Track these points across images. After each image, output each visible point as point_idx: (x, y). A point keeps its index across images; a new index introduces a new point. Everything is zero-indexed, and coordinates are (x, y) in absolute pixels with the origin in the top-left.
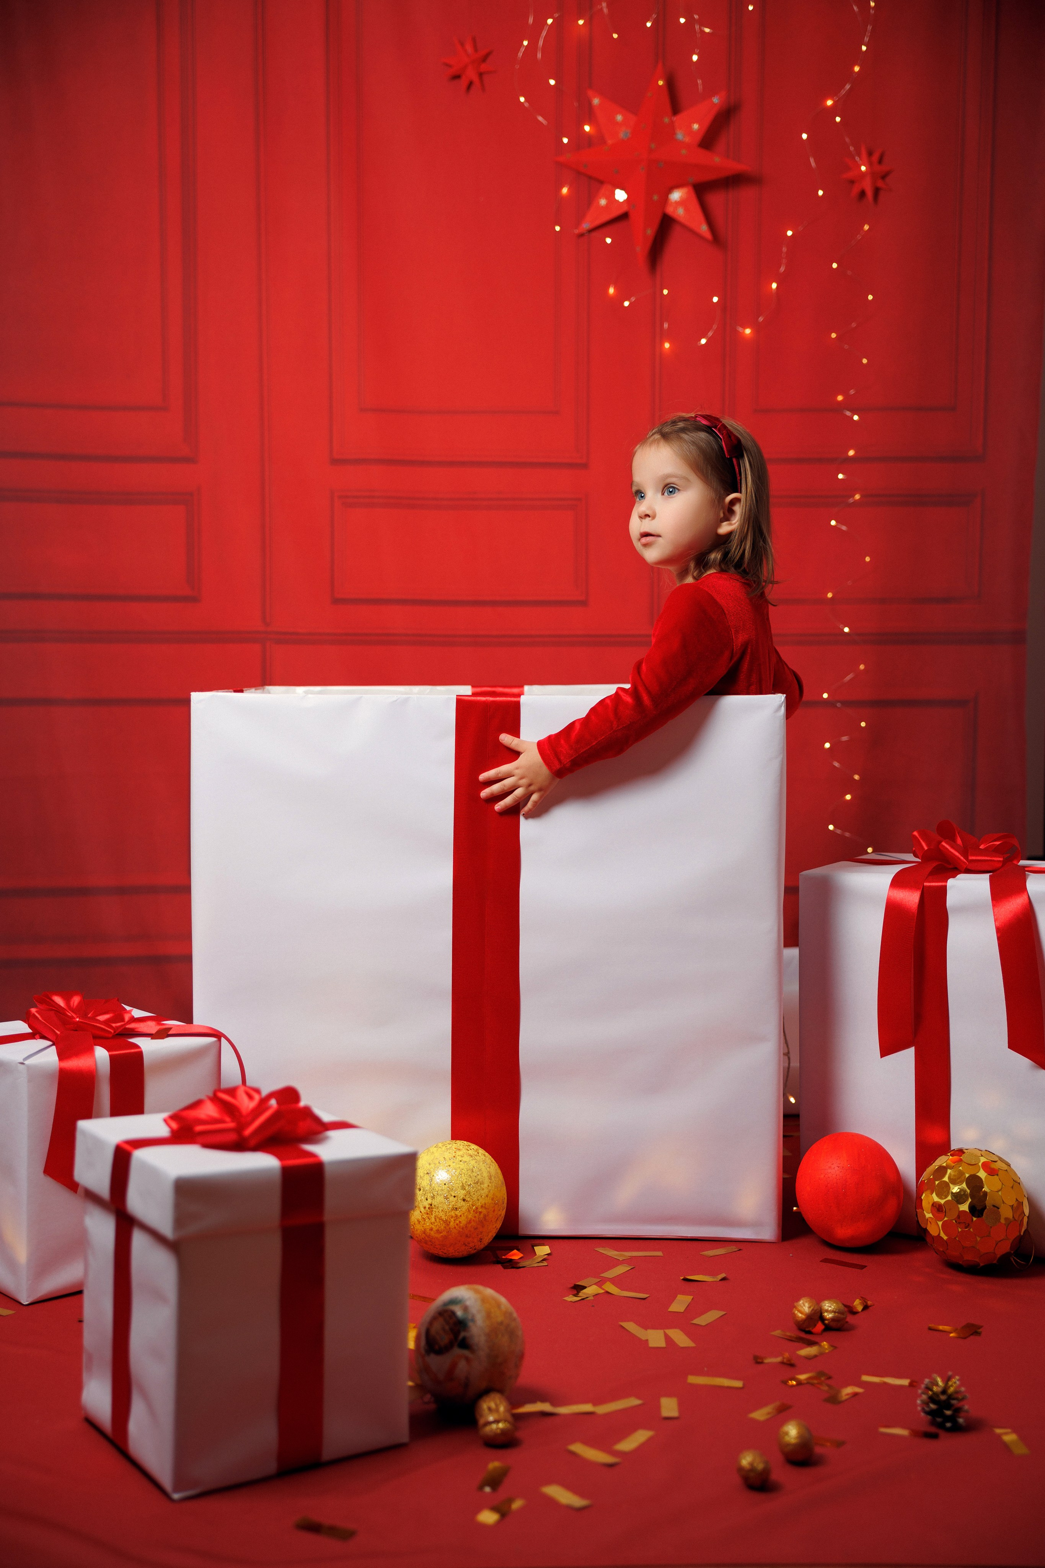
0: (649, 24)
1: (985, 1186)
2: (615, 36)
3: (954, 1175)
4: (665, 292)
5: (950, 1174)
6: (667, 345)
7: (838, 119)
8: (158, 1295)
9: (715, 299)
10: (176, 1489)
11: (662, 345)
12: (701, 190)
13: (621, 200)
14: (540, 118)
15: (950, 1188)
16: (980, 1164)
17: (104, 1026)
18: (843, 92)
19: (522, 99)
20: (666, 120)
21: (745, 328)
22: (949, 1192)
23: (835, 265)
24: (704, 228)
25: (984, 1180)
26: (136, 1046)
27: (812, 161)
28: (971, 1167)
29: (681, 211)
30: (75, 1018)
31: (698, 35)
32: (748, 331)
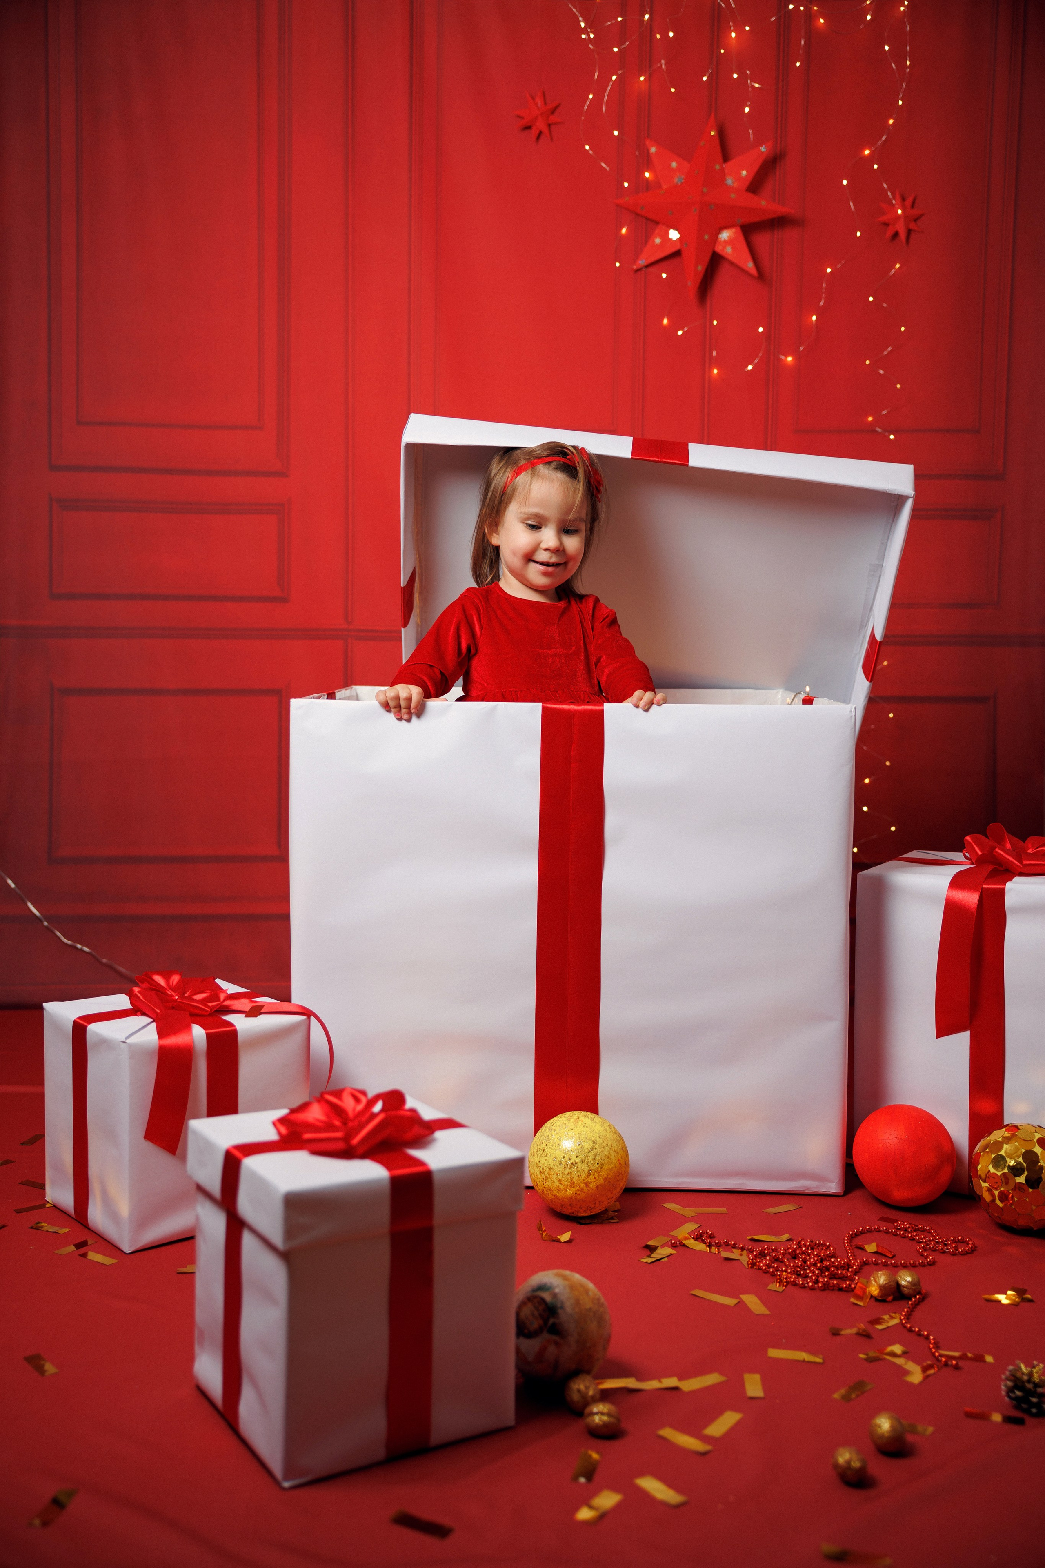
0: (705, 79)
1: (1041, 1161)
2: (673, 90)
3: (1011, 1150)
4: (715, 323)
5: (1007, 1149)
6: (715, 371)
7: (876, 166)
8: (267, 1296)
9: (761, 330)
10: (286, 1477)
11: (711, 370)
12: (748, 231)
13: (674, 239)
14: (603, 165)
15: (1006, 1162)
16: (1035, 1140)
17: (201, 1005)
18: (880, 143)
19: (587, 147)
20: (717, 167)
21: (786, 356)
22: (1005, 1166)
23: (871, 299)
24: (750, 265)
25: (1039, 1155)
26: (230, 1024)
27: (850, 204)
28: (1027, 1143)
29: (729, 250)
30: (174, 996)
31: (750, 89)
32: (789, 359)
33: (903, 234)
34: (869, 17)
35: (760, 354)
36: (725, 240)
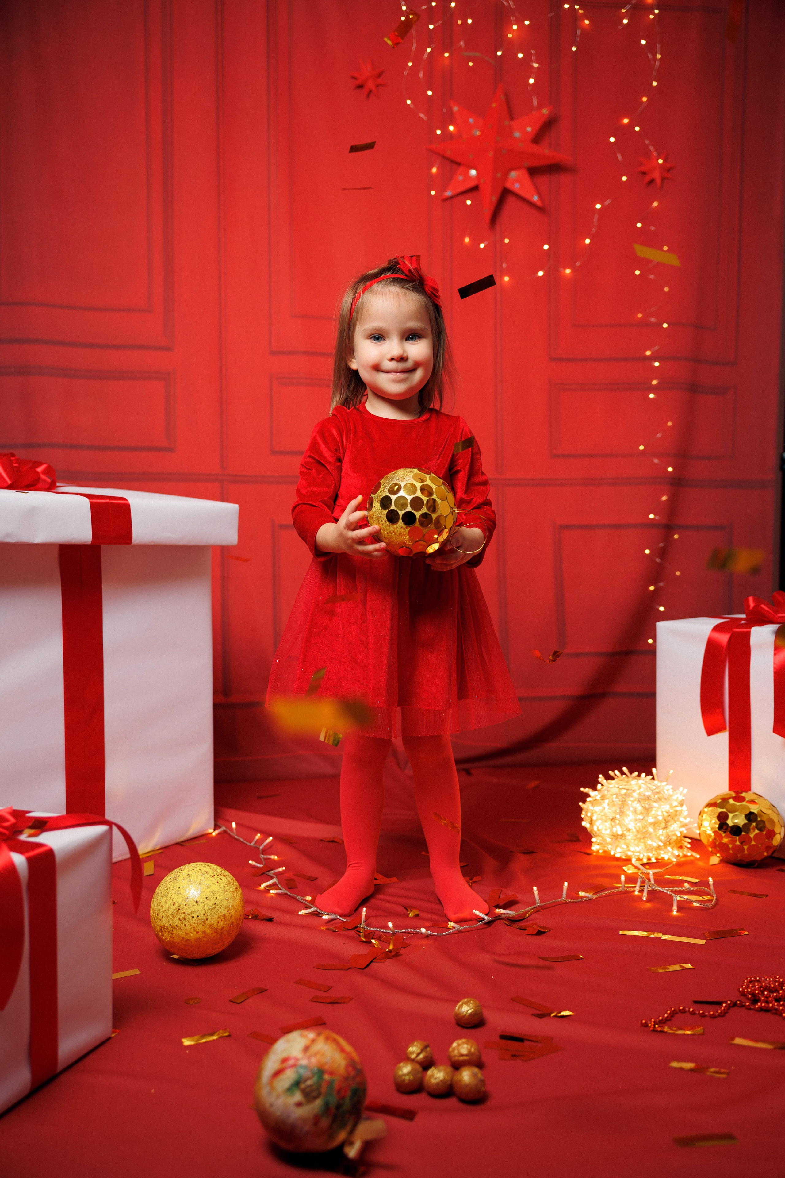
0: (499, 53)
2: (471, 64)
4: (507, 241)
7: (638, 129)
9: (546, 247)
12: (533, 172)
13: (474, 176)
14: (421, 116)
19: (409, 102)
20: (506, 123)
21: (566, 269)
23: (640, 225)
27: (619, 156)
29: (518, 185)
31: (532, 67)
32: (568, 271)
33: (658, 180)
34: (626, 21)
35: (548, 265)
36: (513, 179)
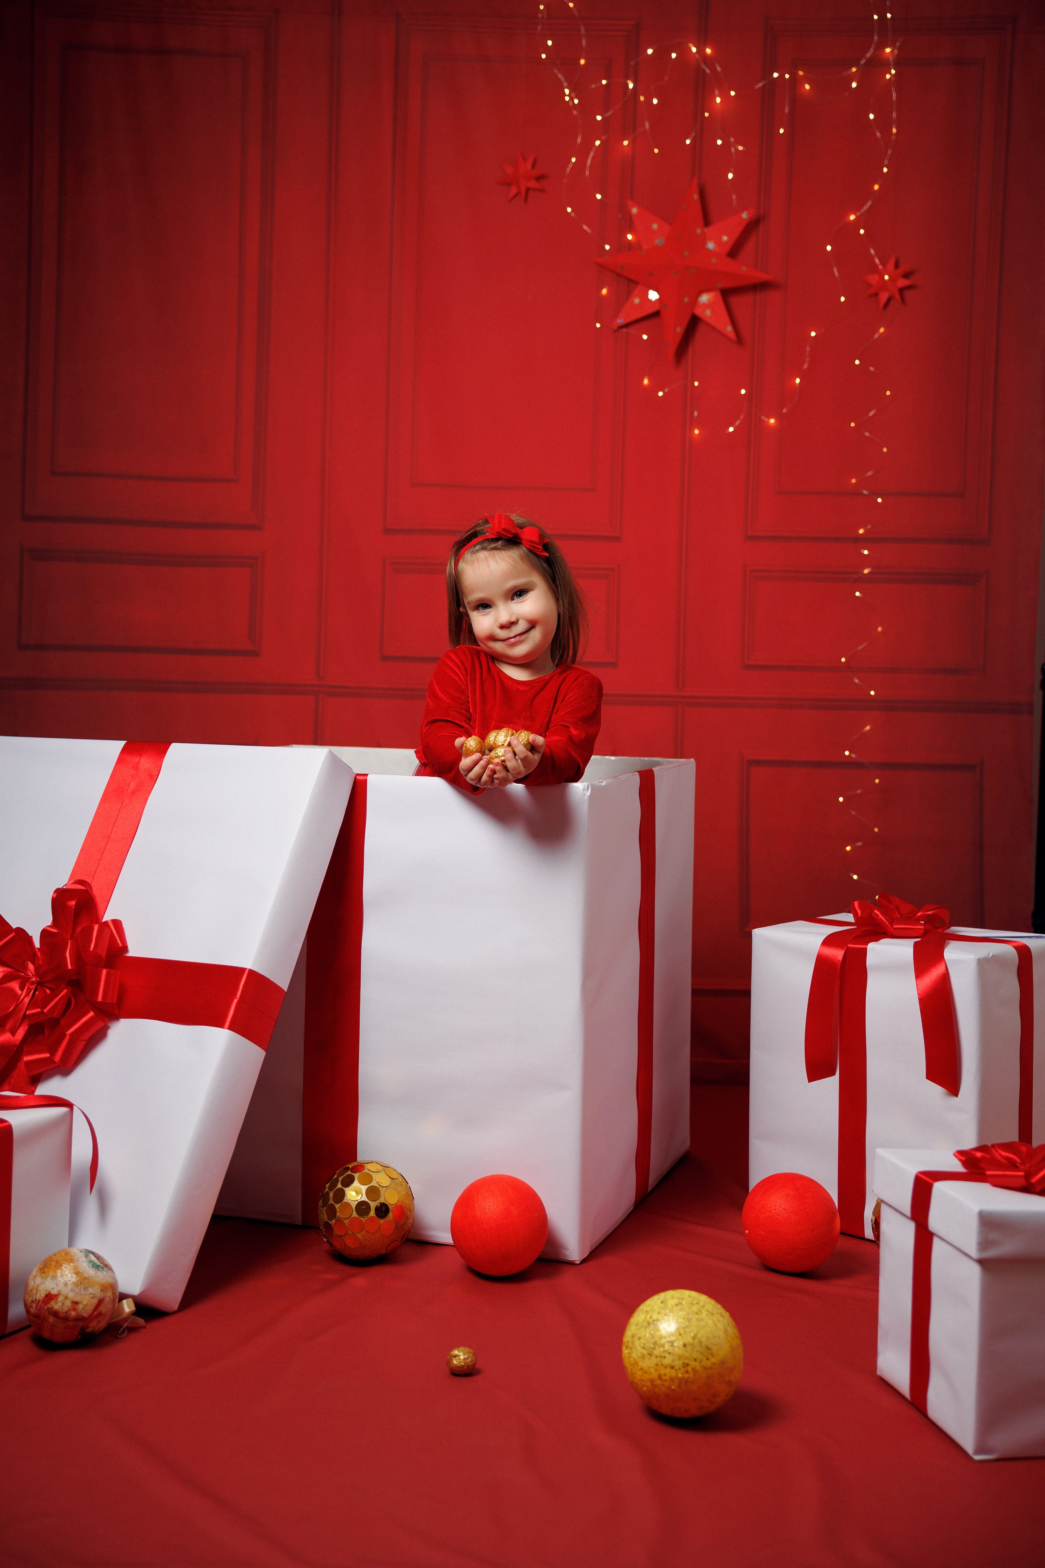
2: (656, 151)
4: (696, 384)
6: (697, 432)
9: (743, 392)
11: (692, 431)
18: (865, 208)
19: (569, 210)
20: (699, 231)
21: (769, 418)
23: (858, 362)
24: (729, 329)
27: (835, 270)
32: (772, 421)
34: (854, 85)
35: (742, 417)
36: (704, 304)
